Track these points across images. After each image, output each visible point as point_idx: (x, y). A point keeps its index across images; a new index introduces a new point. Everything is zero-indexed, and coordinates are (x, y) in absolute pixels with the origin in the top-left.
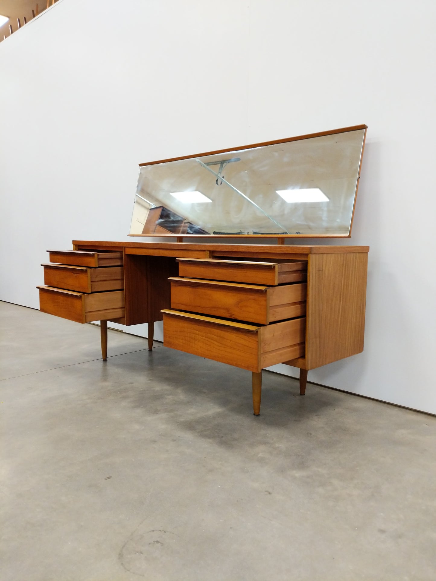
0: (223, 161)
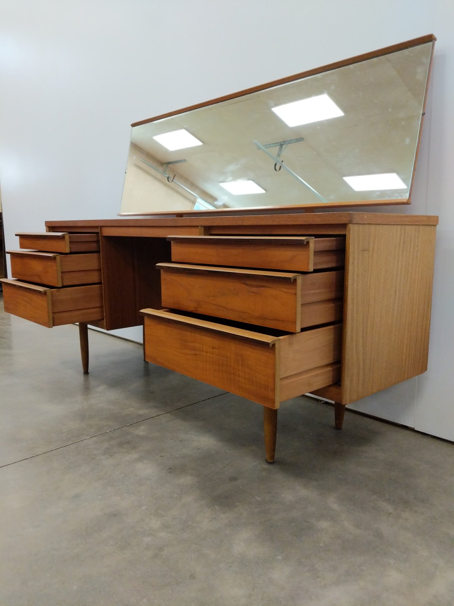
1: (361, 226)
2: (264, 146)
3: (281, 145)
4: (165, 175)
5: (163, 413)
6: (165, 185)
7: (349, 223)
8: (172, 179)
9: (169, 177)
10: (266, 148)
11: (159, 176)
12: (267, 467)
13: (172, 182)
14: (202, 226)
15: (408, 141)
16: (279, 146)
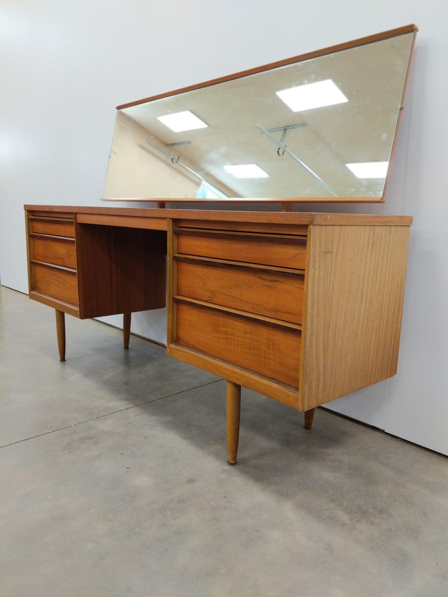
0: (287, 127)
1: (324, 228)
2: (267, 130)
3: (285, 130)
4: (170, 157)
5: (133, 406)
6: (169, 166)
7: (310, 224)
8: (176, 161)
9: (173, 159)
10: (269, 132)
11: (164, 157)
12: (228, 469)
13: (177, 163)
14: (171, 218)
15: (384, 136)
16: (282, 131)
